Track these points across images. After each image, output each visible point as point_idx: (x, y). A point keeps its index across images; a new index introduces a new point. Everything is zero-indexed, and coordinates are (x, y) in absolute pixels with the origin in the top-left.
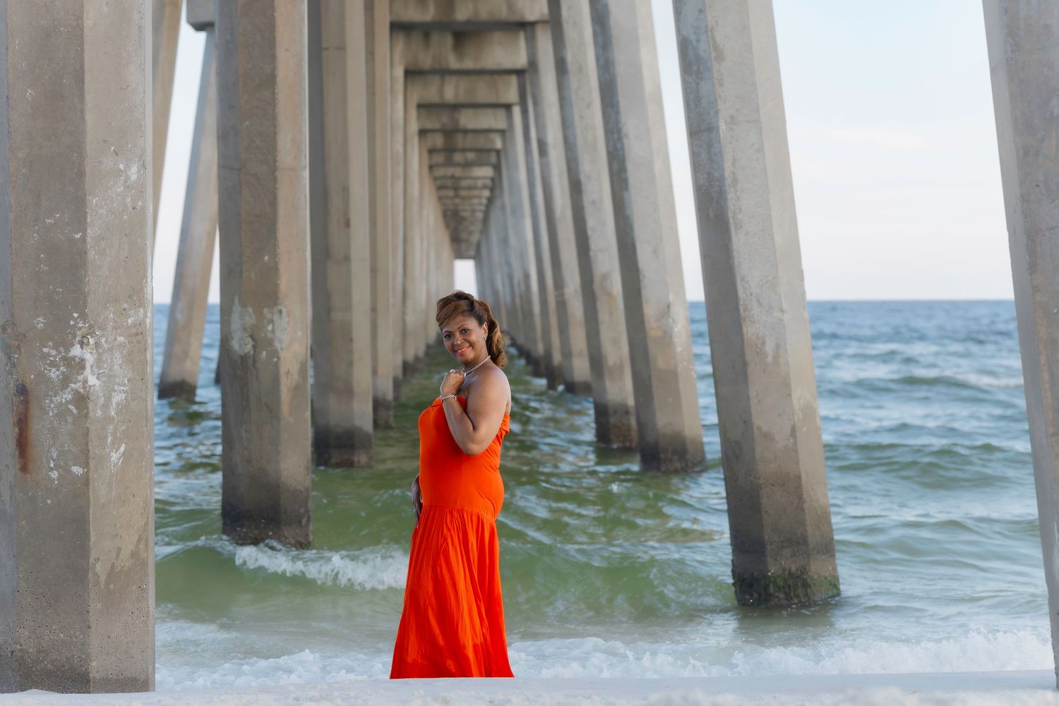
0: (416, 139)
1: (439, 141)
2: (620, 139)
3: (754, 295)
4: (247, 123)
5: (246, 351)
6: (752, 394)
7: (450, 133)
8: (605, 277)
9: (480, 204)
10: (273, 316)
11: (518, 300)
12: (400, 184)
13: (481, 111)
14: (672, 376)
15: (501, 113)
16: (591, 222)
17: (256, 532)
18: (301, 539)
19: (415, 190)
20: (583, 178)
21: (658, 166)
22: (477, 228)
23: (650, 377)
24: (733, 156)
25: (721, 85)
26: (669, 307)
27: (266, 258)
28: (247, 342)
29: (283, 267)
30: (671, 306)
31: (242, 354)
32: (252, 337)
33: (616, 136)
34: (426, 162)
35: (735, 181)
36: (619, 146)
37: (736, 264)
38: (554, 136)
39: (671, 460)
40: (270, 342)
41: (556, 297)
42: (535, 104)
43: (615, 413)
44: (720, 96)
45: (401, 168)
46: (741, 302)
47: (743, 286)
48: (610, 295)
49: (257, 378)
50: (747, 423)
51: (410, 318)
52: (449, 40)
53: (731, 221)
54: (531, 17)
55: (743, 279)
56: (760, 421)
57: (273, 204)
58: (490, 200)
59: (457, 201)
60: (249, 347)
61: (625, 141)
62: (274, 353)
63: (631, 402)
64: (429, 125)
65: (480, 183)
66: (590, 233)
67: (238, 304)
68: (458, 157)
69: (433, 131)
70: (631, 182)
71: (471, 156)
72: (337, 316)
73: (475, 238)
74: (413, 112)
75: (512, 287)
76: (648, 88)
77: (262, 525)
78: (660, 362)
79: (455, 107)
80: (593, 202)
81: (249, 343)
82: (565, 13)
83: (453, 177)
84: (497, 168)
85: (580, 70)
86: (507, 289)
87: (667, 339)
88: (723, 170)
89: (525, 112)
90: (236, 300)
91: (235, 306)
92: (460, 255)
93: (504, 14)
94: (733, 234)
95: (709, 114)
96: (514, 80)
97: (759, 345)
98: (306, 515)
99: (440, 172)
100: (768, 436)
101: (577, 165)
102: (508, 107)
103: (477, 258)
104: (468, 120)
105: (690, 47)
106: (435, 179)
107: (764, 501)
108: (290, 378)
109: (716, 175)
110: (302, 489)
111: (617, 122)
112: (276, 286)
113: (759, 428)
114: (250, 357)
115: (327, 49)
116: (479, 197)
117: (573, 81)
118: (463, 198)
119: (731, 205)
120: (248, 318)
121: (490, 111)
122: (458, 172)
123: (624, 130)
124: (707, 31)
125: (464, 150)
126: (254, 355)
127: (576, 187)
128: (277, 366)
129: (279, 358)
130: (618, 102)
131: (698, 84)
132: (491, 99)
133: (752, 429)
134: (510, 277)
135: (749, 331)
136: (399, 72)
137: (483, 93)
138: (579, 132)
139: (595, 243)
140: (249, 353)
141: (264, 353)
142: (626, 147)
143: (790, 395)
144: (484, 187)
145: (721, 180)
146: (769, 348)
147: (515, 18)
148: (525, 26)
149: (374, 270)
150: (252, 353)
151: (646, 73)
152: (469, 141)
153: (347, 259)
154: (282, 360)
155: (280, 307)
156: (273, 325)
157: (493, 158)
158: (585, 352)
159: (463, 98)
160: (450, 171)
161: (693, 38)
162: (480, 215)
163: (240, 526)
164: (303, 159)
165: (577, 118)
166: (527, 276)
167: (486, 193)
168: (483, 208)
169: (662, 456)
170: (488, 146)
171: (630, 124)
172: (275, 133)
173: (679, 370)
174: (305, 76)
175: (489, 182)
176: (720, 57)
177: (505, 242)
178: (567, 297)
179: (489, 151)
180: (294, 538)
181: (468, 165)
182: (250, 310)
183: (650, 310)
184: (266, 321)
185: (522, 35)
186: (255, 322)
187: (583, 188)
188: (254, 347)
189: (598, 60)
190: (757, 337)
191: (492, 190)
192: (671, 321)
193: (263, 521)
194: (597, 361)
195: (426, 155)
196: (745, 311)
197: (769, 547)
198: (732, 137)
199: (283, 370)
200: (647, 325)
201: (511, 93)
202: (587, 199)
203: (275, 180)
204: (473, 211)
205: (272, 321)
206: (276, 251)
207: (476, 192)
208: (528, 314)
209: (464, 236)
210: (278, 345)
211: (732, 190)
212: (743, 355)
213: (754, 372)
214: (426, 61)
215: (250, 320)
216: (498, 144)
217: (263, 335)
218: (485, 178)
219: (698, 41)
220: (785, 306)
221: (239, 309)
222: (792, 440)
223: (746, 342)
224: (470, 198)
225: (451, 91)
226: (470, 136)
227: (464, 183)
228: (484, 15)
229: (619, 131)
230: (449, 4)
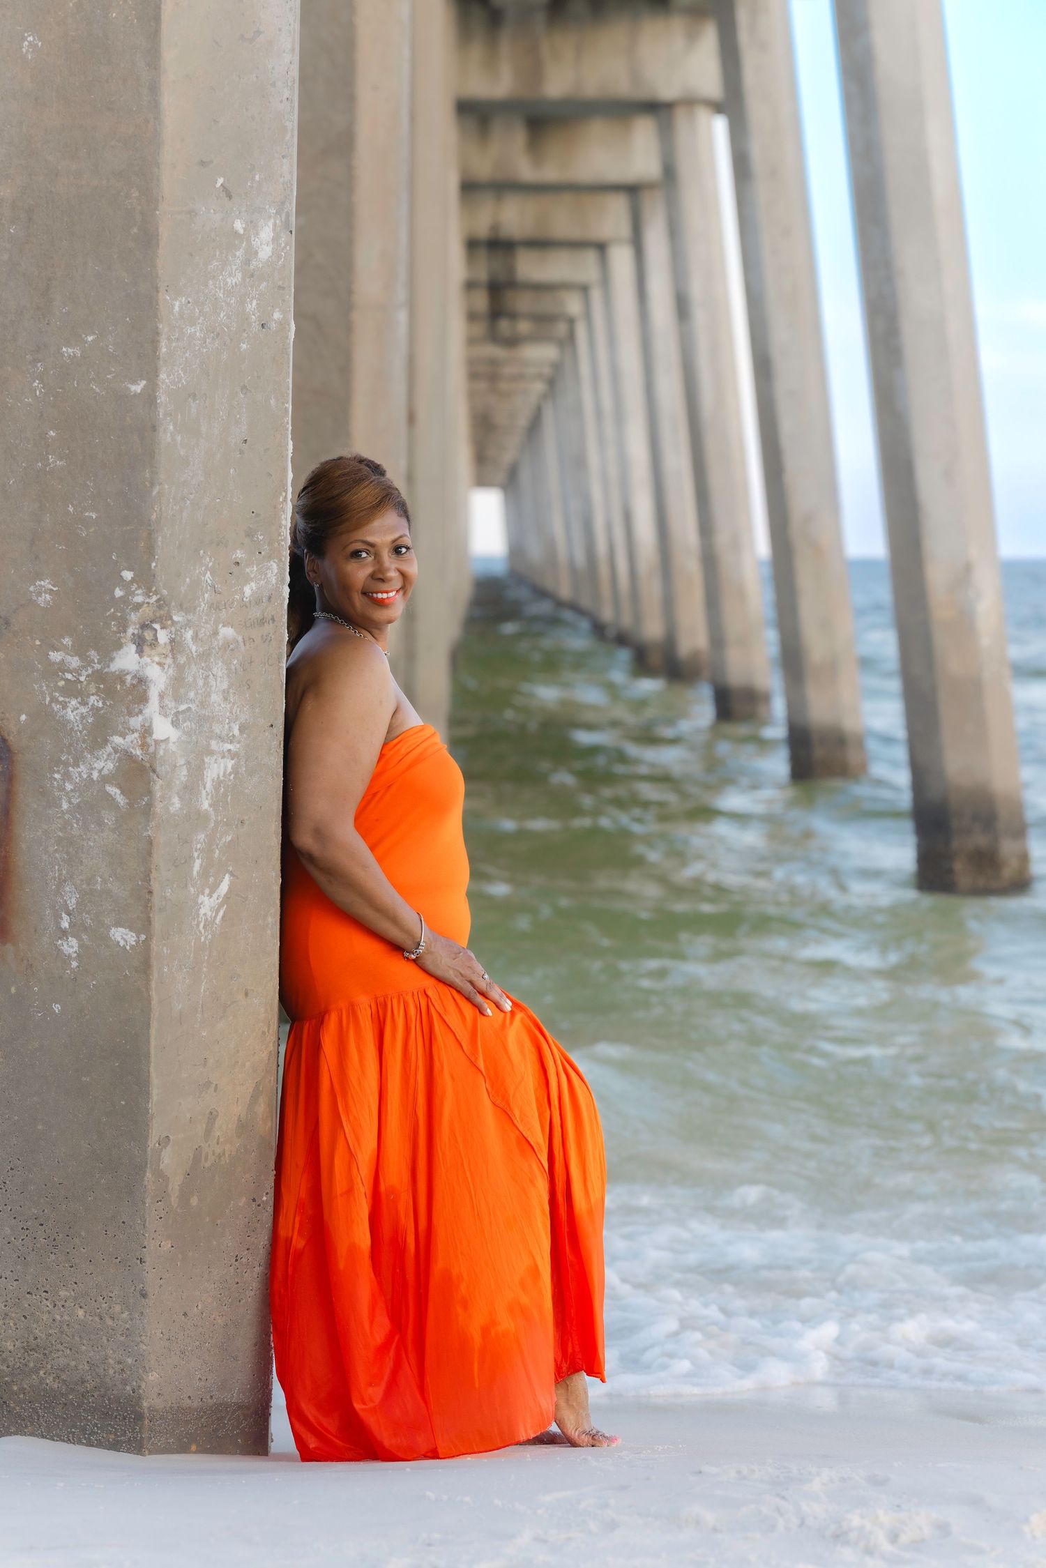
7: (501, 288)
8: (808, 518)
13: (552, 255)
14: (972, 689)
15: (591, 257)
16: (787, 426)
20: (775, 353)
22: (515, 441)
23: (935, 689)
26: (968, 569)
30: (974, 567)
33: (882, 274)
39: (969, 831)
43: (822, 740)
52: (521, 130)
54: (667, 92)
57: (345, 371)
58: (545, 398)
59: (492, 399)
64: (476, 275)
65: (532, 371)
66: (784, 443)
68: (506, 327)
69: (475, 284)
70: (908, 353)
71: (525, 326)
78: (951, 663)
79: (511, 247)
80: (792, 393)
83: (491, 361)
84: (567, 346)
85: (774, 173)
87: (965, 623)
92: (481, 481)
93: (622, 87)
96: (622, 200)
101: (765, 332)
102: (601, 247)
103: (508, 485)
104: (529, 267)
111: (884, 250)
116: (528, 392)
117: (760, 192)
118: (501, 395)
121: (566, 254)
122: (500, 352)
123: (897, 265)
125: (516, 317)
132: (576, 233)
137: (562, 222)
138: (769, 275)
147: (642, 94)
151: (936, 165)
152: (526, 301)
157: (562, 330)
159: (529, 230)
164: (400, 289)
165: (767, 253)
167: (540, 387)
169: (954, 823)
170: (556, 310)
172: (350, 241)
173: (985, 677)
175: (547, 369)
179: (556, 319)
181: (518, 340)
183: (937, 575)
191: (550, 382)
192: (972, 593)
200: (931, 599)
202: (782, 386)
203: (349, 328)
204: (514, 416)
207: (525, 386)
209: (494, 451)
214: (483, 167)
216: (575, 307)
218: (542, 363)
224: (513, 393)
225: (513, 216)
226: (529, 295)
227: (507, 371)
229: (888, 264)
230: (534, 71)
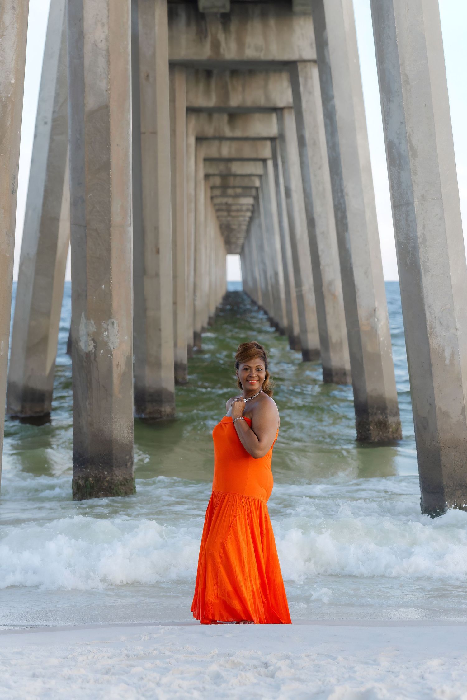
0: (203, 182)
1: (217, 181)
2: (343, 197)
3: (437, 318)
4: (91, 195)
5: (90, 350)
6: (435, 385)
7: (225, 176)
8: (330, 283)
9: (245, 220)
10: (108, 326)
11: (270, 288)
12: (192, 215)
13: (246, 163)
14: (377, 358)
15: (260, 164)
16: (321, 246)
17: (96, 472)
18: (127, 477)
19: (202, 217)
20: (316, 216)
21: (368, 215)
22: (242, 235)
23: (362, 358)
24: (423, 222)
25: (415, 174)
26: (375, 310)
27: (104, 286)
28: (90, 344)
29: (114, 293)
30: (377, 310)
31: (87, 352)
32: (94, 340)
33: (340, 194)
34: (209, 194)
35: (425, 240)
36: (342, 201)
37: (425, 296)
38: (296, 184)
39: (376, 414)
40: (106, 344)
41: (297, 292)
42: (283, 162)
43: (337, 374)
44: (415, 182)
45: (193, 205)
46: (428, 323)
47: (430, 312)
48: (334, 296)
49: (97, 368)
50: (432, 405)
51: (198, 303)
52: (225, 117)
53: (422, 267)
54: (281, 104)
55: (429, 307)
56: (441, 404)
57: (108, 250)
58: (251, 219)
59: (229, 219)
60: (91, 347)
61: (346, 198)
62: (109, 351)
63: (348, 366)
64: (211, 171)
65: (244, 208)
66: (320, 253)
67: (84, 317)
68: (230, 191)
69: (214, 175)
70: (350, 225)
71: (239, 191)
72: (151, 313)
73: (241, 241)
74: (201, 165)
75: (266, 278)
76: (362, 162)
77: (100, 468)
78: (369, 348)
79: (230, 160)
80: (323, 233)
81: (91, 344)
82: (304, 105)
83: (226, 204)
84: (256, 198)
85: (315, 143)
86: (263, 280)
87: (373, 332)
88: (416, 232)
89: (276, 166)
90: (83, 315)
91: (82, 319)
92: (230, 252)
93: (262, 102)
94: (423, 277)
95: (407, 193)
96: (268, 143)
97: (440, 352)
98: (130, 460)
99: (218, 201)
100: (446, 414)
101: (312, 207)
102: (264, 161)
103: (242, 253)
104: (237, 168)
105: (394, 148)
106: (215, 205)
107: (443, 458)
108: (119, 368)
109: (412, 235)
110: (128, 443)
111: (341, 185)
112: (110, 305)
113: (440, 409)
114: (92, 353)
115: (144, 133)
116: (244, 216)
117: (309, 151)
118: (233, 217)
119: (422, 256)
120: (91, 328)
121: (252, 163)
122: (230, 201)
123: (345, 191)
124: (406, 137)
125: (234, 187)
126: (95, 352)
127: (311, 223)
128: (110, 360)
129: (112, 355)
130: (341, 172)
131: (399, 173)
132: (254, 156)
133: (435, 409)
134: (265, 272)
135: (434, 342)
136: (192, 140)
137: (247, 151)
138: (313, 185)
139: (324, 260)
140: (91, 351)
141: (102, 351)
142: (347, 202)
143: (461, 386)
144: (248, 210)
145: (415, 239)
146: (447, 354)
147: (271, 105)
148: (277, 110)
149: (175, 277)
150: (93, 351)
151: (360, 152)
152: (238, 182)
153: (157, 275)
154: (114, 356)
155: (113, 320)
156: (108, 332)
157: (254, 192)
158: (317, 330)
159: (234, 155)
160: (224, 200)
161: (396, 141)
162: (244, 227)
163: (85, 468)
164: (129, 219)
165: (312, 177)
166: (276, 274)
167: (249, 214)
168: (246, 223)
169: (370, 411)
170: (250, 184)
171: (349, 186)
172: (110, 202)
173: (382, 353)
174: (130, 162)
175: (250, 207)
176: (415, 155)
177: (261, 248)
178: (303, 292)
179: (251, 188)
180: (122, 476)
181: (237, 196)
182: (92, 322)
183: (362, 313)
184: (103, 329)
185: (274, 117)
186: (95, 330)
187: (316, 223)
188: (95, 347)
189: (328, 142)
190: (439, 347)
191: (253, 212)
192: (376, 320)
193: (101, 465)
194: (324, 339)
195: (209, 191)
196: (431, 329)
197: (446, 490)
198: (422, 209)
199: (114, 363)
200: (360, 323)
201: (266, 151)
202: (318, 231)
203: (110, 235)
204: (240, 225)
205: (107, 330)
206: (110, 282)
207: (242, 213)
208: (277, 298)
209: (233, 240)
210: (111, 346)
211: (422, 245)
212: (429, 359)
213: (436, 370)
214: (210, 131)
215: (93, 328)
216: (257, 183)
217: (101, 339)
218: (248, 205)
219: (400, 143)
220: (458, 326)
221: (85, 321)
222: (462, 417)
223: (431, 350)
224: (238, 217)
225: (226, 150)
226: (238, 179)
227: (234, 208)
228: (249, 103)
229: (342, 191)
230: (226, 95)
